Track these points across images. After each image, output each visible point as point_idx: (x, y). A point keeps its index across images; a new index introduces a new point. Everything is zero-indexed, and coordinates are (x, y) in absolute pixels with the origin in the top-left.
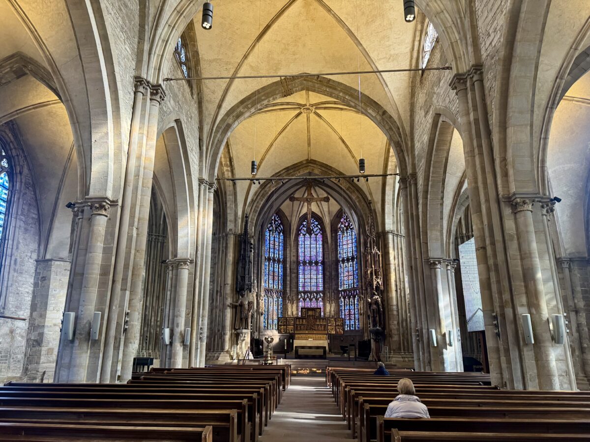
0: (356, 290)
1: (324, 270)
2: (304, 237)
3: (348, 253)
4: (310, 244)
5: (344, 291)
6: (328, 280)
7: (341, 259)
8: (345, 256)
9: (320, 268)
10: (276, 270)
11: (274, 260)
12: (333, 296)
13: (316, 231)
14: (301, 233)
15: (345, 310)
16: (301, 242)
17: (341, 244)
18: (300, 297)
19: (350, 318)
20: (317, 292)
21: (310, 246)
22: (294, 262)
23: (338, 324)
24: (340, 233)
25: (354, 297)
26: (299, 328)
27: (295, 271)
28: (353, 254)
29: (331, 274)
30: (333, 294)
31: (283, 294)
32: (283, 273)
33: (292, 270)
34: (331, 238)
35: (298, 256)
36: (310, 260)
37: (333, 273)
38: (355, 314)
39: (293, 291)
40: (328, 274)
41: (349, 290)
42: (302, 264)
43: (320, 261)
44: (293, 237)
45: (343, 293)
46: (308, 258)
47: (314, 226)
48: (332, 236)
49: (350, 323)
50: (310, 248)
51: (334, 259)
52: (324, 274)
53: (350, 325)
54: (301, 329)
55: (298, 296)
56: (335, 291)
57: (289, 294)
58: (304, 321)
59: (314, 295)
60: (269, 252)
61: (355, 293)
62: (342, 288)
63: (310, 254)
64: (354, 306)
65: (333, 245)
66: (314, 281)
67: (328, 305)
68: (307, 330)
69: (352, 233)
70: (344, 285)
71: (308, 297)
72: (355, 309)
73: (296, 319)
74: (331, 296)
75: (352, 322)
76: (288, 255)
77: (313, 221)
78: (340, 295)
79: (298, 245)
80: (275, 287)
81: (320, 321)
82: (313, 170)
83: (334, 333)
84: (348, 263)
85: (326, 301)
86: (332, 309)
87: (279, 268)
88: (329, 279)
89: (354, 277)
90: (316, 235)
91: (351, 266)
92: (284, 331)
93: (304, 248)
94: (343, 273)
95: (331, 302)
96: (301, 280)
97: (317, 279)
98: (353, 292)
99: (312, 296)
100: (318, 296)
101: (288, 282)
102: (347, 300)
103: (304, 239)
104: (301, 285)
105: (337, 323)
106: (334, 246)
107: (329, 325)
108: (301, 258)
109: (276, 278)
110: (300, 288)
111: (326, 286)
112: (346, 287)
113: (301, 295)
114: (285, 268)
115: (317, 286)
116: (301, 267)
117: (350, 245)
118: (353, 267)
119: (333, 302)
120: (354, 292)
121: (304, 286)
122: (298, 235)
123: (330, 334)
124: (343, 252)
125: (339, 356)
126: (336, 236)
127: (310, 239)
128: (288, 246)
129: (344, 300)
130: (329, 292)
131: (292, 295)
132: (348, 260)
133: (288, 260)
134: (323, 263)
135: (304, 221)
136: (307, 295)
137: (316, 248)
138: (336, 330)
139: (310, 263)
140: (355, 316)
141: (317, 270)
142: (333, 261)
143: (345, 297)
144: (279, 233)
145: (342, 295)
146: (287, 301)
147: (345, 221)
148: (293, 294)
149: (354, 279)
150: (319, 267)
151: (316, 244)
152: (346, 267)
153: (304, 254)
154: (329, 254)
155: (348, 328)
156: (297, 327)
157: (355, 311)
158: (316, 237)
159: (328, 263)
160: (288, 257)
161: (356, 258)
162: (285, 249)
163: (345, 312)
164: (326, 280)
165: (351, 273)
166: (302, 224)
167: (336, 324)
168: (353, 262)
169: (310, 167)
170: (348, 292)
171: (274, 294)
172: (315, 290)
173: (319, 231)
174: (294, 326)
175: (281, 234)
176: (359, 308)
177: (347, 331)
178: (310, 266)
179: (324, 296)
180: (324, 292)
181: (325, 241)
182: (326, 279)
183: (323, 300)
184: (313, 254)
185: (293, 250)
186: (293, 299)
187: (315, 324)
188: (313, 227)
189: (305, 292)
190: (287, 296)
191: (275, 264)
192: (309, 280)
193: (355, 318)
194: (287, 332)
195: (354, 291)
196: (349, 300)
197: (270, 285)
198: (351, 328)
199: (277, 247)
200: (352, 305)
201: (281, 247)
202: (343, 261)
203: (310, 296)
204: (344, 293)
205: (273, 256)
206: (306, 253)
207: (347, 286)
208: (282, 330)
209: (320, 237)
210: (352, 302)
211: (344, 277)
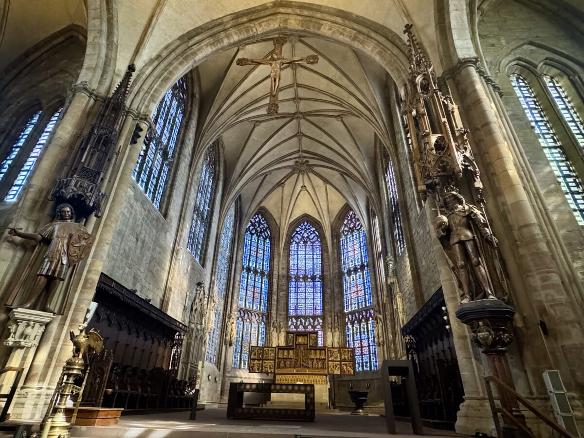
0: (369, 310)
1: (323, 286)
2: (298, 246)
3: (355, 261)
4: (305, 254)
5: (352, 313)
6: (329, 300)
7: (346, 271)
8: (352, 266)
9: (319, 284)
10: (258, 284)
11: (256, 272)
12: (336, 321)
13: (313, 239)
14: (294, 241)
15: (354, 340)
16: (293, 252)
17: (345, 251)
18: (290, 323)
19: (362, 352)
20: (314, 317)
21: (305, 257)
22: (283, 276)
23: (345, 359)
24: (343, 238)
25: (367, 320)
26: (282, 365)
27: (285, 288)
28: (362, 261)
29: (334, 291)
30: (336, 318)
31: (266, 319)
32: (268, 291)
33: (280, 287)
34: (332, 245)
35: (288, 269)
36: (305, 274)
37: (336, 290)
38: (369, 346)
39: (281, 315)
40: (328, 291)
41: (359, 312)
42: (294, 280)
43: (318, 276)
44: (282, 244)
45: (350, 316)
46: (303, 272)
47: (310, 232)
48: (333, 243)
49: (362, 360)
50: (305, 259)
51: (337, 271)
52: (323, 292)
53: (362, 363)
54: (285, 367)
55: (288, 321)
56: (339, 314)
57: (275, 319)
58: (291, 352)
59: (309, 321)
60: (249, 260)
61: (368, 315)
62: (350, 310)
63: (305, 266)
64: (368, 335)
65: (334, 253)
66: (310, 301)
67: (329, 334)
68: (294, 367)
69: (359, 235)
70: (351, 304)
71: (301, 324)
72: (368, 338)
73: (279, 349)
74: (333, 322)
75: (366, 359)
76: (276, 267)
77: (309, 226)
78: (347, 319)
79: (289, 255)
80: (255, 308)
81: (315, 354)
82: (286, 21)
83: (339, 373)
84: (356, 274)
85: (327, 328)
86: (336, 340)
87: (262, 282)
88: (331, 298)
89: (365, 291)
90: (313, 243)
91: (360, 278)
92: (258, 369)
93: (298, 259)
94: (350, 288)
95: (333, 330)
96: (292, 301)
97: (314, 298)
98: (364, 314)
99: (307, 323)
100: (316, 323)
101: (274, 303)
102: (356, 325)
103: (298, 248)
104: (292, 307)
105: (343, 357)
106: (336, 254)
107: (330, 359)
108: (293, 272)
109: (257, 295)
110: (291, 311)
111: (326, 308)
112: (354, 307)
113: (292, 321)
114: (270, 284)
115: (315, 309)
116: (292, 283)
117: (357, 251)
118: (363, 278)
119: (337, 329)
120: (367, 313)
121: (296, 309)
122: (288, 243)
123: (334, 375)
124: (348, 261)
125: (349, 414)
126: (339, 242)
127: (305, 248)
128: (276, 256)
129: (353, 326)
130: (331, 316)
131: (278, 319)
132: (356, 270)
133: (275, 273)
134: (322, 277)
135: (298, 227)
136: (301, 321)
137: (313, 259)
138: (341, 368)
139: (305, 278)
140: (369, 349)
141: (314, 287)
142: (336, 274)
143: (354, 322)
144: (265, 239)
145: (349, 319)
146: (272, 328)
147: (350, 222)
148: (281, 319)
149: (365, 294)
150: (316, 283)
151: (313, 254)
152: (353, 280)
153: (297, 267)
154: (329, 265)
155: (361, 369)
156: (279, 363)
157: (369, 341)
158: (313, 246)
159: (329, 277)
160: (275, 269)
161: (367, 266)
162: (272, 259)
163: (354, 343)
164: (326, 300)
165: (361, 287)
166: (295, 231)
167: (341, 358)
168: (363, 272)
169: (279, 16)
170: (357, 315)
171: (254, 317)
172: (311, 314)
173: (316, 238)
174: (275, 360)
175: (268, 240)
176: (376, 334)
177: (359, 372)
178: (305, 282)
179: (324, 322)
180: (323, 317)
181: (324, 249)
182: (326, 297)
183: (323, 327)
184: (309, 266)
185: (283, 261)
186: (280, 326)
187: (307, 359)
188: (309, 234)
189: (297, 317)
190: (272, 321)
191: (257, 277)
192: (303, 301)
193: (369, 351)
194: (264, 370)
195: (366, 311)
196: (360, 325)
197: (247, 304)
198: (365, 369)
199: (260, 256)
200: (364, 332)
201: (266, 257)
202: (349, 273)
203: (305, 323)
204: (352, 316)
205: (254, 266)
206: (299, 265)
207: (356, 305)
208: (256, 368)
209: (317, 245)
210: (364, 328)
211: (351, 294)
